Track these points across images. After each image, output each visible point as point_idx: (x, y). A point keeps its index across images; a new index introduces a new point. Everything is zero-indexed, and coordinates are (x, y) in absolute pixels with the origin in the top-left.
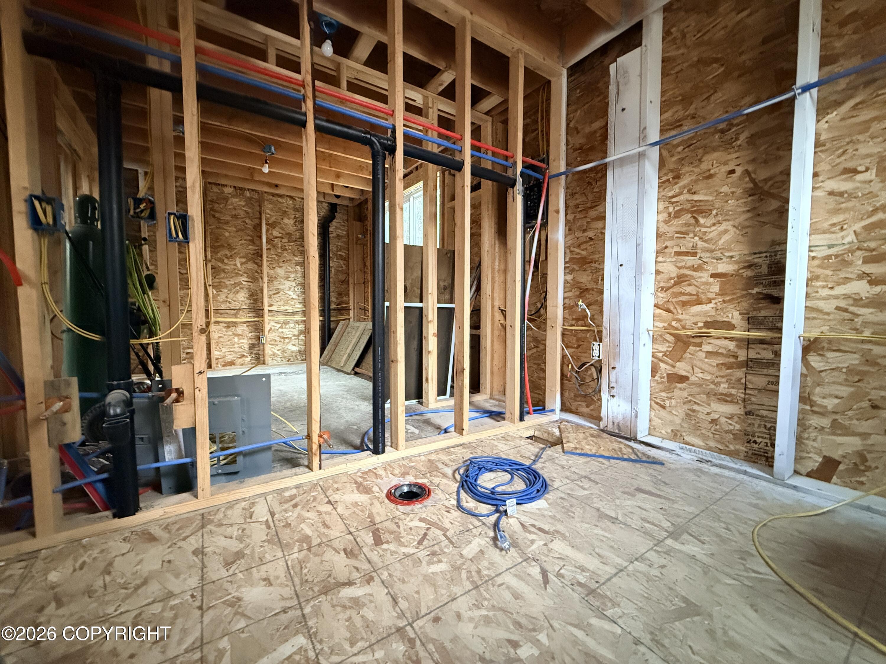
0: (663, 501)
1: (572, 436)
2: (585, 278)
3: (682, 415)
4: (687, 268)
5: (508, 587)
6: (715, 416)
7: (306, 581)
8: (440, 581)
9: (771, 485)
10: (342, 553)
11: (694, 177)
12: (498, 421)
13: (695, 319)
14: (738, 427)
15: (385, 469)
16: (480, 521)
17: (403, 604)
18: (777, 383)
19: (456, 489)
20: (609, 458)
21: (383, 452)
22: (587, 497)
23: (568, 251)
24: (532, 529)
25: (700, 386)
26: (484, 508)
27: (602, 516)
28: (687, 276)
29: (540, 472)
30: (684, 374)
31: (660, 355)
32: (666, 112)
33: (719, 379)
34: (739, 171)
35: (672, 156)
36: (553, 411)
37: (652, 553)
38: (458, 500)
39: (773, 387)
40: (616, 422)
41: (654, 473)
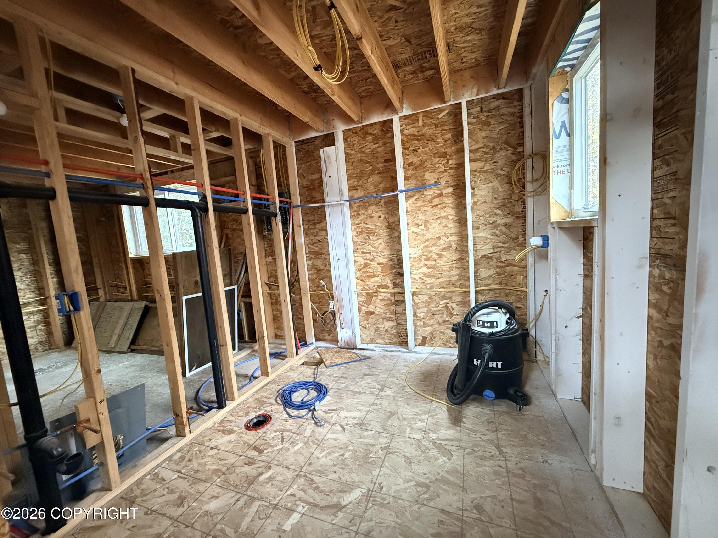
0: (374, 376)
1: (327, 356)
2: (319, 263)
3: (374, 330)
4: (367, 260)
5: (331, 439)
6: (386, 328)
7: (237, 485)
8: (302, 451)
9: (408, 354)
10: (245, 466)
11: (365, 216)
12: (283, 359)
13: (374, 284)
14: (395, 331)
15: (231, 415)
16: (304, 419)
17: (292, 467)
18: (405, 310)
19: (283, 409)
20: (348, 363)
21: (226, 406)
22: (346, 387)
23: (307, 247)
24: (329, 412)
25: (379, 315)
26: (303, 412)
27: (354, 393)
28: (368, 263)
29: (320, 382)
30: (372, 310)
31: (361, 303)
32: (350, 180)
33: (386, 311)
34: (383, 216)
35: (355, 203)
36: (312, 343)
37: (377, 400)
38: (288, 414)
39: (404, 312)
40: (346, 341)
41: (368, 364)
